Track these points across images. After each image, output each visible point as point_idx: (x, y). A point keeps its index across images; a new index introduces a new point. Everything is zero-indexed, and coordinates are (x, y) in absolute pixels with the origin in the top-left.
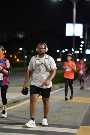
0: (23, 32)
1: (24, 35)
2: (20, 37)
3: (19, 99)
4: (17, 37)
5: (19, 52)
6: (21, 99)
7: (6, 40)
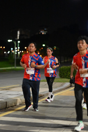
0: (45, 29)
1: (47, 32)
2: (43, 33)
3: (44, 94)
4: (40, 33)
5: (42, 48)
6: (45, 94)
7: (29, 37)
